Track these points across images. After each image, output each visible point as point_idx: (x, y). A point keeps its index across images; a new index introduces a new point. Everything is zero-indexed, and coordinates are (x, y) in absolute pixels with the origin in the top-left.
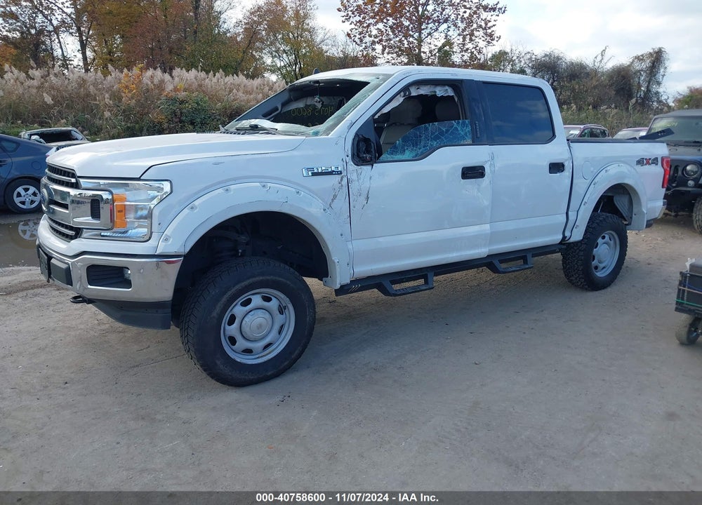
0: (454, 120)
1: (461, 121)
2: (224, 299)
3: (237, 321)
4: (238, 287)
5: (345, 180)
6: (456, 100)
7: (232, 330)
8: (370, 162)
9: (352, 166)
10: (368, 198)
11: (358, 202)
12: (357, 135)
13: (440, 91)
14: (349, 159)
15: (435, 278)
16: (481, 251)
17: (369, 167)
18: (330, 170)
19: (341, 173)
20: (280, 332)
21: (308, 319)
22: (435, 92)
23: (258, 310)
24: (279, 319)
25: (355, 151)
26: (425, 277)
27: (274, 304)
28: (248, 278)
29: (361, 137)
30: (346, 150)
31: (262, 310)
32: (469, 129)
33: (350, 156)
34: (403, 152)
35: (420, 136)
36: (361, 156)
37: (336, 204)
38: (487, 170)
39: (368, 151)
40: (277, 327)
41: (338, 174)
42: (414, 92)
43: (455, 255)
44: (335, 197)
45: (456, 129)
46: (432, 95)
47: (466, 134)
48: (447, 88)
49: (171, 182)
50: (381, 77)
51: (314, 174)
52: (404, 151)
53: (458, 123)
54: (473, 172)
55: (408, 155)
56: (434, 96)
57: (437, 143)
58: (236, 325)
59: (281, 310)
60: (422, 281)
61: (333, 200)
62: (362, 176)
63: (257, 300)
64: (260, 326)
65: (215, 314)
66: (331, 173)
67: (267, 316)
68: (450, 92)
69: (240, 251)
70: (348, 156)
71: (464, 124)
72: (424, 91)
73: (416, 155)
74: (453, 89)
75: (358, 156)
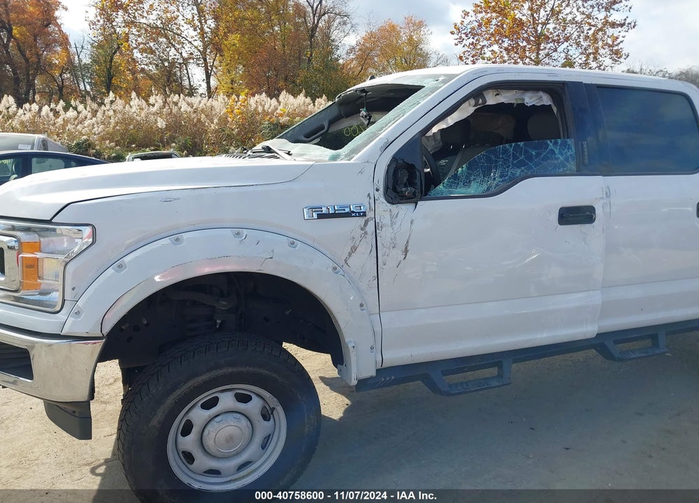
0: (550, 139)
1: (559, 141)
2: (170, 401)
3: (195, 431)
4: (192, 383)
5: (371, 224)
6: (555, 109)
7: (188, 443)
8: (413, 199)
9: (383, 205)
10: (406, 251)
11: (391, 258)
12: (394, 159)
13: (531, 98)
14: (380, 195)
15: (514, 366)
16: (588, 330)
17: (411, 206)
18: (347, 210)
19: (364, 214)
20: (264, 446)
21: (306, 429)
22: (524, 100)
23: (227, 415)
24: (263, 427)
25: (391, 181)
26: (499, 365)
27: (254, 406)
28: (209, 370)
29: (400, 161)
30: (376, 181)
31: (235, 415)
32: (572, 152)
33: (382, 189)
34: (467, 183)
35: (496, 162)
36: (399, 189)
37: (355, 261)
38: (599, 211)
39: (411, 183)
40: (258, 439)
41: (360, 216)
42: (491, 99)
43: (545, 335)
44: (354, 249)
45: (553, 152)
46: (518, 104)
47: (567, 160)
48: (541, 93)
49: (93, 227)
50: (441, 79)
51: (321, 216)
52: (470, 182)
53: (556, 143)
54: (575, 215)
55: (474, 188)
56: (522, 106)
57: (523, 171)
58: (193, 436)
59: (266, 415)
60: (494, 371)
61: (350, 255)
62: (398, 220)
63: (227, 400)
64: (230, 439)
65: (155, 422)
66: (348, 215)
67: (244, 422)
68: (546, 100)
69: (218, 321)
70: (377, 190)
71: (564, 145)
72: (506, 97)
73: (488, 189)
74: (551, 96)
75: (394, 189)
